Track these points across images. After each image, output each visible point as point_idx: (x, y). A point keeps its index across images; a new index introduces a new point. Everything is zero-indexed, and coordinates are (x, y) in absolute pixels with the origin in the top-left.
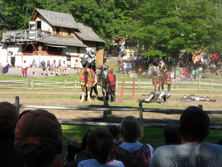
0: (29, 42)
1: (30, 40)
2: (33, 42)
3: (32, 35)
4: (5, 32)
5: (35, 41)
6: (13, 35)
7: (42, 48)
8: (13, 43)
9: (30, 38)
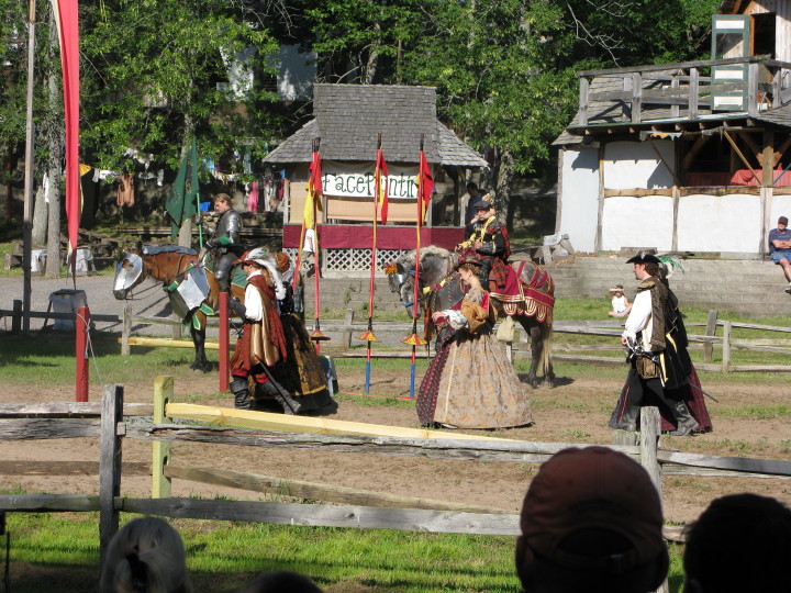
0: (710, 124)
1: (714, 112)
2: (732, 122)
3: (729, 88)
4: (590, 78)
5: (742, 122)
6: (631, 93)
7: (778, 155)
8: (632, 131)
9: (718, 101)
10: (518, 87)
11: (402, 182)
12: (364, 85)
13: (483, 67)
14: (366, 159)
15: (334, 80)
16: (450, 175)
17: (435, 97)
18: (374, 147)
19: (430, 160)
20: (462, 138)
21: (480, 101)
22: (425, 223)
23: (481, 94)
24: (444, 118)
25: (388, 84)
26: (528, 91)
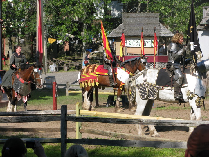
4: (206, 9)
10: (184, 12)
11: (149, 42)
12: (137, 13)
13: (173, 6)
14: (138, 35)
15: (128, 12)
16: (164, 39)
17: (159, 16)
18: (141, 31)
19: (157, 35)
20: (167, 28)
21: (173, 17)
22: (156, 54)
23: (173, 15)
24: (162, 22)
25: (145, 12)
26: (187, 13)
